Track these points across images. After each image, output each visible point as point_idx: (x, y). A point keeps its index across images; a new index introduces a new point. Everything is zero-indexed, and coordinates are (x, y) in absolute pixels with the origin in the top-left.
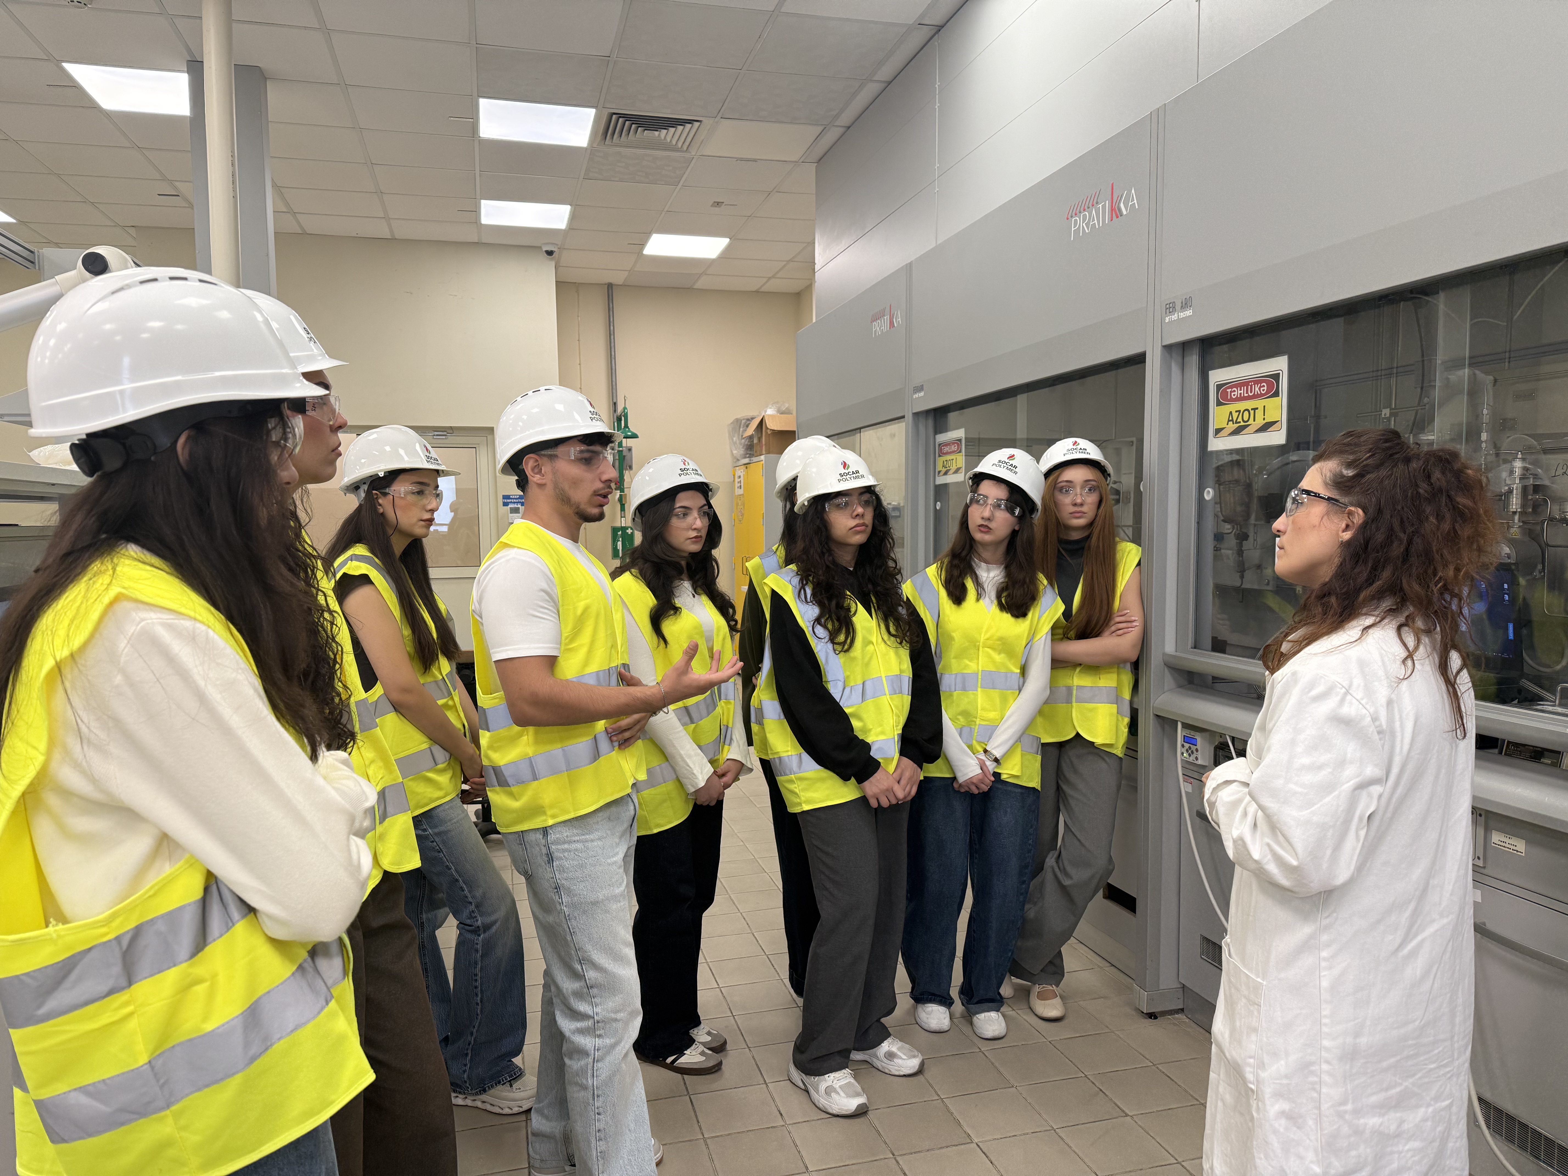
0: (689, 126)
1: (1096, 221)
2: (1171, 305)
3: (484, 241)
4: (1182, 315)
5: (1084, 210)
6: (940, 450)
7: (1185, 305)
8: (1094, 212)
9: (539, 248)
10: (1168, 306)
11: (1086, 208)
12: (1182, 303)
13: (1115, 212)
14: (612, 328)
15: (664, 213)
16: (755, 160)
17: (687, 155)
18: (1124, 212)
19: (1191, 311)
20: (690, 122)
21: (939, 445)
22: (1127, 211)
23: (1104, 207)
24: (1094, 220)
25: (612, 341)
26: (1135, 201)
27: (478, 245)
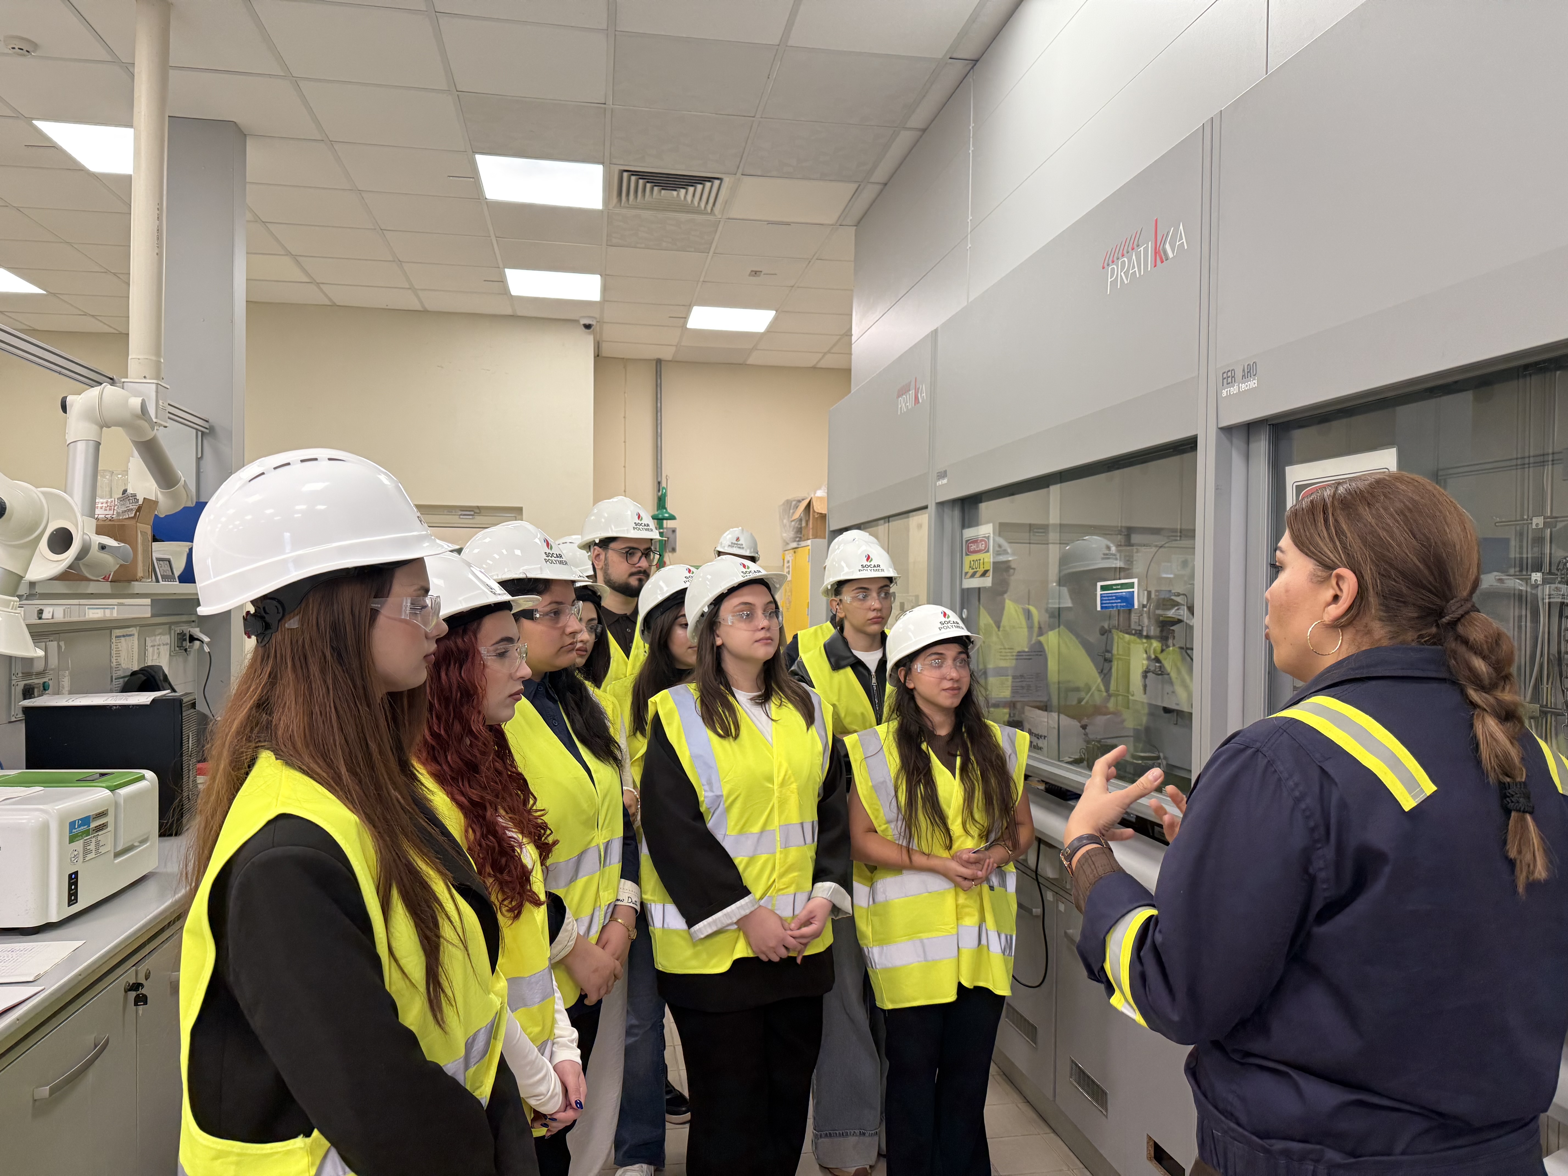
0: (708, 184)
1: (1136, 269)
2: (1229, 374)
3: (519, 314)
4: (1243, 387)
5: (1123, 256)
6: (968, 548)
7: (1249, 372)
8: (1134, 257)
9: (575, 321)
10: (1225, 375)
11: (1125, 252)
12: (1244, 370)
13: (1159, 255)
14: (659, 405)
15: (700, 284)
16: (788, 224)
17: (711, 218)
18: (1171, 255)
19: (1256, 381)
20: (710, 179)
21: (967, 541)
22: (1173, 254)
23: (1146, 249)
24: (1134, 267)
25: (659, 418)
26: (1184, 240)
27: (514, 318)
